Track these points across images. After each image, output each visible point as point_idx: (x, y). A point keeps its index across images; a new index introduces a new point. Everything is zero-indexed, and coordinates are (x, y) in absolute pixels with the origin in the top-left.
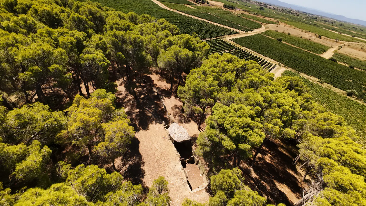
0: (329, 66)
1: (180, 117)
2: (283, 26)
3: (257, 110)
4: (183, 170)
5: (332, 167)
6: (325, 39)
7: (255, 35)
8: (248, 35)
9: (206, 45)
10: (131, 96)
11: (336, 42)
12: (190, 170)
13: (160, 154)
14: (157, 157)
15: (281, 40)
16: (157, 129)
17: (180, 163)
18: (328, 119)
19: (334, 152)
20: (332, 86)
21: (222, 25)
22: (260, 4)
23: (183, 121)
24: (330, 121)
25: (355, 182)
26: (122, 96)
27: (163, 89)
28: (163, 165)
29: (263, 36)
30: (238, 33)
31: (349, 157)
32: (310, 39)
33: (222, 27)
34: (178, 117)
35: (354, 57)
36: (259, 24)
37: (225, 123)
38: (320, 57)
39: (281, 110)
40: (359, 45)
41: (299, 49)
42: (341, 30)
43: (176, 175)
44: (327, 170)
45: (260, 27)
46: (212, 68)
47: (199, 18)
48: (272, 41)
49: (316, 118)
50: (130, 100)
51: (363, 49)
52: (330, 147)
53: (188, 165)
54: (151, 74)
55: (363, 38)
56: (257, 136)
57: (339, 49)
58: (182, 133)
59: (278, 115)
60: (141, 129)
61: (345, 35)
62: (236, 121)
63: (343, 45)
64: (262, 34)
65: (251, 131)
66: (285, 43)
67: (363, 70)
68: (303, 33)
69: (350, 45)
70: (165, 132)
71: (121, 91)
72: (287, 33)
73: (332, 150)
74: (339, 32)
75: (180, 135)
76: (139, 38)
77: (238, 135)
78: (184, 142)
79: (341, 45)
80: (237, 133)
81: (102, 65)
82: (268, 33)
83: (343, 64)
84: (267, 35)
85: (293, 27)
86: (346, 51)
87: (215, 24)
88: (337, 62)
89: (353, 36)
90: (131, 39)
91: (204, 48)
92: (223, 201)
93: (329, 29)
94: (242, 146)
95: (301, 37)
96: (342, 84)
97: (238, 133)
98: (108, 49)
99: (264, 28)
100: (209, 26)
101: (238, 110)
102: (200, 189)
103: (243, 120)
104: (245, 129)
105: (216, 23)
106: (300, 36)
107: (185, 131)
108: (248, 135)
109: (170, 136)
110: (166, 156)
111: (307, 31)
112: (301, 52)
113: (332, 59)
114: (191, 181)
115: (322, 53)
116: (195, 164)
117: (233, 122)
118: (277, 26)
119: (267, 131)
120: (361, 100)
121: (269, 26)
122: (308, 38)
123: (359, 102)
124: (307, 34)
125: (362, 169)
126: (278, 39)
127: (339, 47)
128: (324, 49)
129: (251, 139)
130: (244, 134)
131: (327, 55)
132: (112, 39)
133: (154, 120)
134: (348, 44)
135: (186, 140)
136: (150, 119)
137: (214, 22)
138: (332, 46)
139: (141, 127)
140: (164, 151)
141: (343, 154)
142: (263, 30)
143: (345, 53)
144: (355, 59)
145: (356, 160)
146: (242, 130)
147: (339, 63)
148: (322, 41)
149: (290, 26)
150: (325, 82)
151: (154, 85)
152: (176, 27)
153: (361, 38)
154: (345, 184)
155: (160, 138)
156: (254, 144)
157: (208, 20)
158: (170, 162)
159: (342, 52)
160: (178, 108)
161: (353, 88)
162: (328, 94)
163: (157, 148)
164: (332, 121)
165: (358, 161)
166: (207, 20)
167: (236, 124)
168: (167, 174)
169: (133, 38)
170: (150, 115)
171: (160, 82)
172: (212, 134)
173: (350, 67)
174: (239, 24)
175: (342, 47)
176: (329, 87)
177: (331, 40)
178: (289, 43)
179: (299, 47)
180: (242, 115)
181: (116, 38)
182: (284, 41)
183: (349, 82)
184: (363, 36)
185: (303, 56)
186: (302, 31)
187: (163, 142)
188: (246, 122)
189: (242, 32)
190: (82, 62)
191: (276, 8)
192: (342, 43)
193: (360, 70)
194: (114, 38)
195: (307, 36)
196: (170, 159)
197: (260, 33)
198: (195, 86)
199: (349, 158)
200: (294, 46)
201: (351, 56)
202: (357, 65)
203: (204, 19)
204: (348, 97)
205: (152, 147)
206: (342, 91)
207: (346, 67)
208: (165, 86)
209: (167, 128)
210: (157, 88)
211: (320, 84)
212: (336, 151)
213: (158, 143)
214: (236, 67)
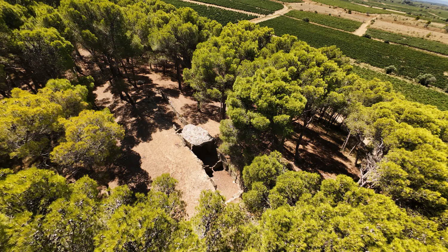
0: (364, 44)
1: (194, 117)
2: (308, 3)
3: (292, 71)
4: (209, 180)
5: (392, 126)
6: (355, 13)
7: (277, 17)
8: (270, 18)
9: (217, 24)
10: (123, 103)
11: (368, 15)
12: (219, 179)
13: (175, 165)
14: (171, 170)
15: (307, 21)
16: (167, 136)
17: (204, 172)
18: (375, 87)
19: (390, 112)
20: (370, 65)
21: (236, 9)
23: (197, 122)
24: (377, 88)
25: (423, 134)
26: (110, 104)
27: (168, 88)
28: (181, 178)
29: (287, 18)
30: (257, 17)
31: (409, 113)
32: (339, 16)
33: (237, 12)
34: (190, 117)
35: (387, 30)
36: (280, 4)
37: (251, 93)
38: (354, 35)
39: (322, 68)
40: (392, 17)
41: (330, 29)
42: (371, 3)
43: (200, 187)
44: (387, 132)
45: (281, 7)
46: (225, 38)
47: (206, 3)
48: (298, 22)
49: (361, 89)
50: (122, 107)
51: (396, 21)
52: (385, 108)
53: (215, 173)
54: (149, 73)
55: (395, 10)
56: (296, 101)
57: (372, 24)
58: (200, 134)
59: (319, 73)
60: (140, 142)
61: (376, 8)
62: (265, 87)
63: (375, 18)
64: (286, 16)
65: (287, 97)
66: (313, 23)
67: (399, 45)
68: (331, 10)
69: (383, 17)
70: (178, 137)
71: (108, 99)
72: (314, 11)
73: (387, 110)
74: (369, 5)
75: (198, 137)
76: (113, 7)
77: (270, 104)
78: (205, 145)
79: (374, 19)
80: (268, 101)
81: (56, 47)
82: (292, 13)
83: (378, 40)
84: (291, 16)
85: (320, 4)
86: (379, 25)
87: (227, 9)
88: (372, 38)
89: (385, 9)
90: (102, 10)
91: (214, 28)
92: (262, 193)
93: (358, 3)
94: (278, 118)
95: (330, 15)
96: (380, 61)
97: (270, 101)
98: (65, 27)
99: (287, 8)
100: (219, 12)
101: (267, 76)
102: (235, 198)
103: (274, 84)
104: (279, 95)
105: (228, 7)
106: (328, 13)
107: (205, 131)
108: (284, 102)
109: (185, 141)
110: (184, 167)
111: (335, 6)
112: (331, 32)
113: (366, 36)
114: (222, 191)
115: (354, 31)
116: (224, 170)
117: (261, 89)
118: (302, 5)
119: (309, 96)
120: (400, 77)
121: (292, 5)
122: (338, 15)
123: (399, 78)
124: (335, 10)
125: (425, 123)
126: (304, 20)
127: (371, 21)
128: (356, 25)
129: (289, 106)
130: (278, 101)
131: (360, 32)
132: (69, 10)
133: (157, 127)
134: (380, 17)
135: (208, 141)
136: (152, 126)
137: (225, 7)
138: (365, 22)
139: (140, 139)
140: (180, 161)
141: (401, 112)
142: (286, 11)
143: (378, 28)
144: (389, 32)
145: (418, 114)
146: (275, 96)
147: (374, 39)
148: (353, 17)
149: (315, 3)
150: (362, 62)
151: (154, 86)
152: (174, 6)
153: (393, 9)
154: (413, 138)
155: (173, 146)
156: (294, 111)
157: (218, 5)
158: (190, 173)
159: (375, 27)
160: (190, 107)
161: (390, 65)
162: (367, 74)
163: (170, 159)
164: (380, 88)
165: (420, 115)
166: (216, 5)
167: (266, 90)
168: (188, 188)
169: (104, 8)
170: (152, 121)
171: (163, 81)
172: (236, 114)
173: (385, 42)
174: (256, 7)
175: (374, 21)
176: (367, 67)
177: (362, 15)
178: (318, 23)
179: (328, 26)
180: (272, 79)
181: (75, 9)
182: (311, 21)
183: (386, 59)
184: (394, 7)
185: (335, 36)
186: (330, 7)
187: (176, 150)
188: (279, 86)
189: (262, 15)
190: (20, 43)
192: (374, 16)
193: (396, 44)
194: (72, 9)
195: (336, 12)
196: (189, 169)
197: (283, 14)
198: (204, 60)
199: (409, 115)
200: (324, 26)
201: (385, 30)
202: (392, 39)
203: (212, 4)
204: (387, 75)
205: (163, 160)
206: (380, 69)
207: (381, 42)
208: (170, 85)
209: (180, 132)
210: (158, 89)
211: (357, 65)
212: (392, 111)
213: (171, 153)
214: (258, 35)
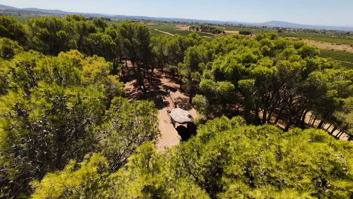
10: (138, 91)
22: (277, 28)
27: (171, 87)
50: (137, 94)
58: (184, 115)
68: (334, 46)
70: (168, 116)
71: (130, 89)
75: (182, 117)
85: (320, 42)
97: (236, 67)
104: (246, 64)
106: (331, 49)
108: (251, 69)
109: (172, 119)
110: (165, 138)
111: (339, 43)
122: (342, 50)
130: (244, 68)
135: (189, 121)
140: (163, 133)
146: (241, 64)
149: (316, 41)
155: (162, 121)
158: (169, 144)
160: (181, 99)
171: (170, 83)
186: (332, 44)
187: (164, 125)
191: (296, 30)
195: (340, 48)
196: (169, 141)
208: (173, 85)
209: (170, 112)
210: (164, 86)
